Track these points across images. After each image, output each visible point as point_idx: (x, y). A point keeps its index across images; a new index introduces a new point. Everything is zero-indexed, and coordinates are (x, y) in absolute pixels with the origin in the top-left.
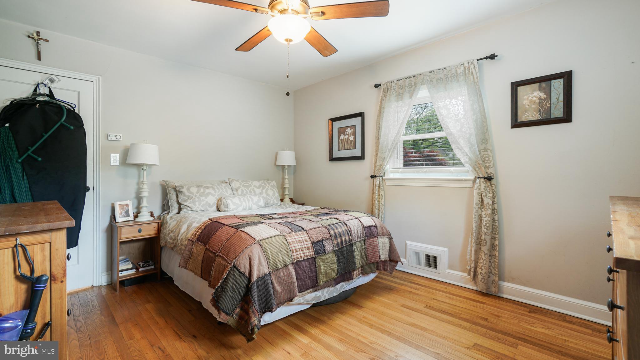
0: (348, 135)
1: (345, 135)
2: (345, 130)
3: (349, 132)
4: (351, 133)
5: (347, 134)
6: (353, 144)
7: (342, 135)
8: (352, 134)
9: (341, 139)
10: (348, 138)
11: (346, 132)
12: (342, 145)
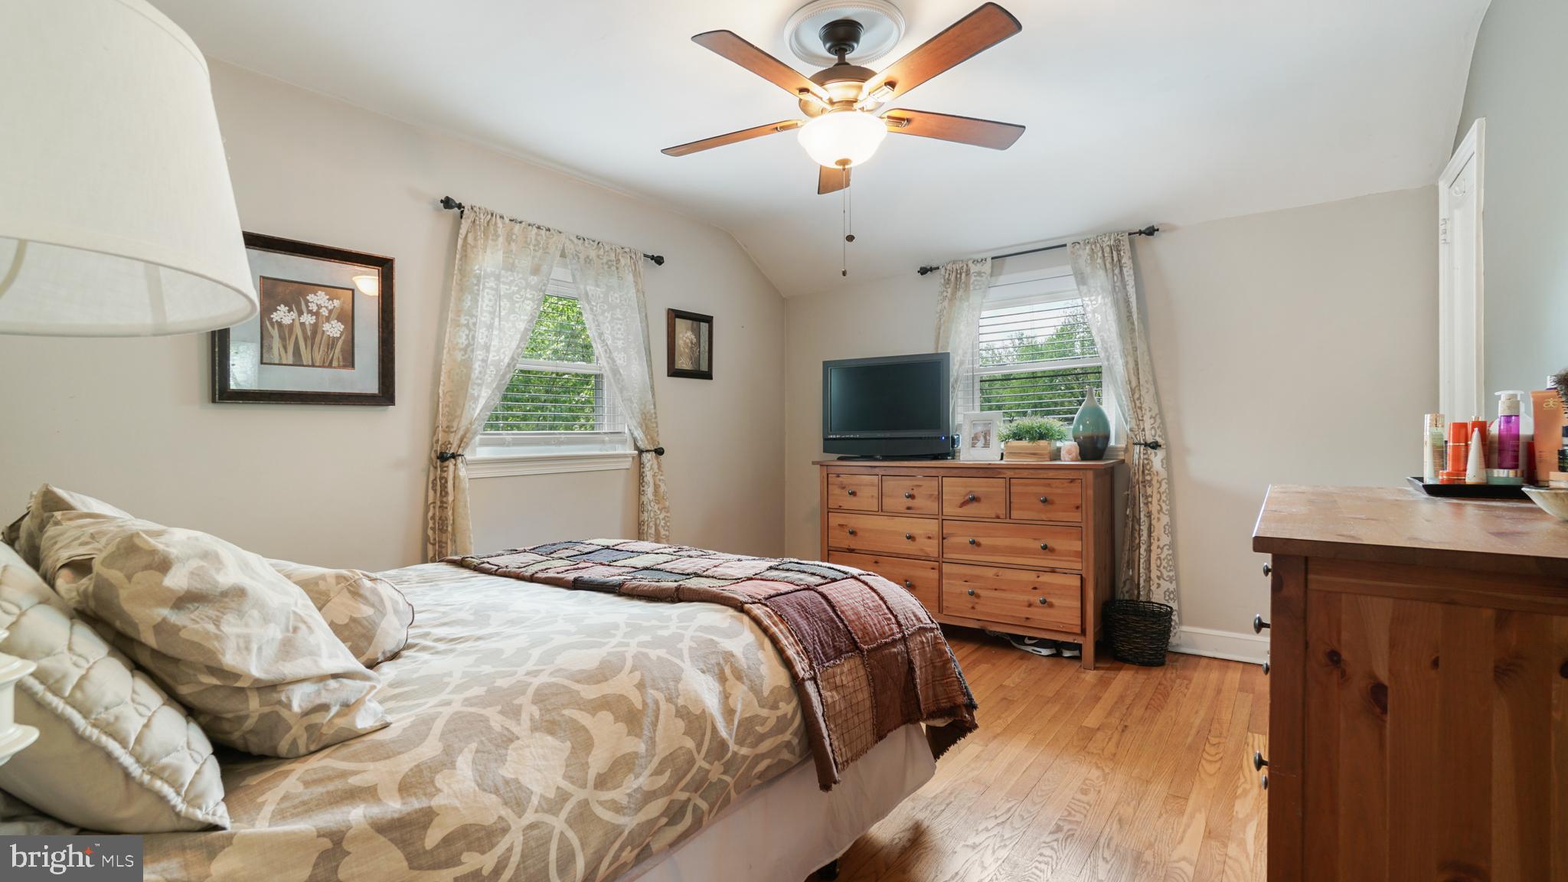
0: (317, 314)
1: (300, 313)
2: (304, 295)
3: (319, 307)
4: (330, 312)
5: (310, 312)
6: (342, 351)
7: (283, 308)
8: (334, 315)
9: (280, 324)
10: (315, 327)
11: (307, 302)
12: (285, 348)
